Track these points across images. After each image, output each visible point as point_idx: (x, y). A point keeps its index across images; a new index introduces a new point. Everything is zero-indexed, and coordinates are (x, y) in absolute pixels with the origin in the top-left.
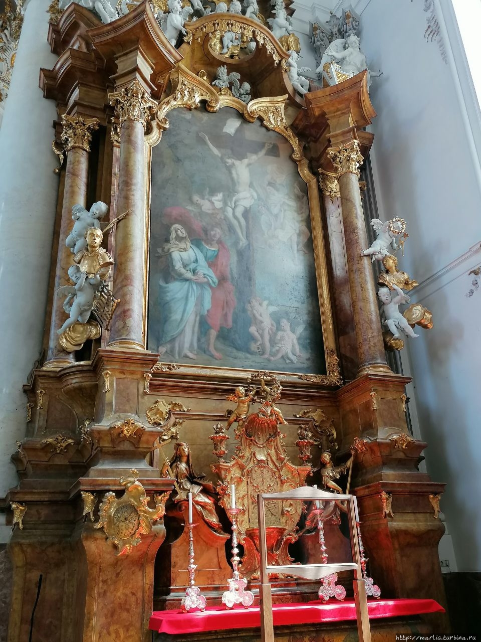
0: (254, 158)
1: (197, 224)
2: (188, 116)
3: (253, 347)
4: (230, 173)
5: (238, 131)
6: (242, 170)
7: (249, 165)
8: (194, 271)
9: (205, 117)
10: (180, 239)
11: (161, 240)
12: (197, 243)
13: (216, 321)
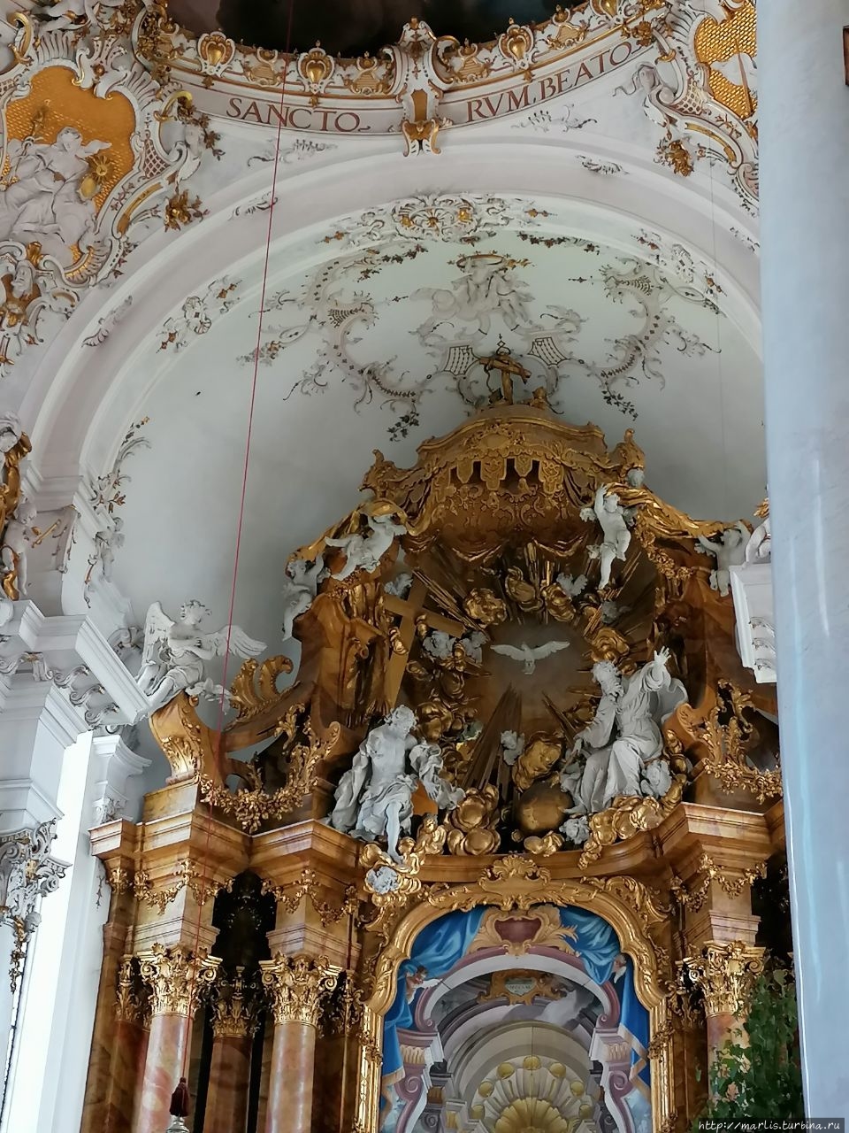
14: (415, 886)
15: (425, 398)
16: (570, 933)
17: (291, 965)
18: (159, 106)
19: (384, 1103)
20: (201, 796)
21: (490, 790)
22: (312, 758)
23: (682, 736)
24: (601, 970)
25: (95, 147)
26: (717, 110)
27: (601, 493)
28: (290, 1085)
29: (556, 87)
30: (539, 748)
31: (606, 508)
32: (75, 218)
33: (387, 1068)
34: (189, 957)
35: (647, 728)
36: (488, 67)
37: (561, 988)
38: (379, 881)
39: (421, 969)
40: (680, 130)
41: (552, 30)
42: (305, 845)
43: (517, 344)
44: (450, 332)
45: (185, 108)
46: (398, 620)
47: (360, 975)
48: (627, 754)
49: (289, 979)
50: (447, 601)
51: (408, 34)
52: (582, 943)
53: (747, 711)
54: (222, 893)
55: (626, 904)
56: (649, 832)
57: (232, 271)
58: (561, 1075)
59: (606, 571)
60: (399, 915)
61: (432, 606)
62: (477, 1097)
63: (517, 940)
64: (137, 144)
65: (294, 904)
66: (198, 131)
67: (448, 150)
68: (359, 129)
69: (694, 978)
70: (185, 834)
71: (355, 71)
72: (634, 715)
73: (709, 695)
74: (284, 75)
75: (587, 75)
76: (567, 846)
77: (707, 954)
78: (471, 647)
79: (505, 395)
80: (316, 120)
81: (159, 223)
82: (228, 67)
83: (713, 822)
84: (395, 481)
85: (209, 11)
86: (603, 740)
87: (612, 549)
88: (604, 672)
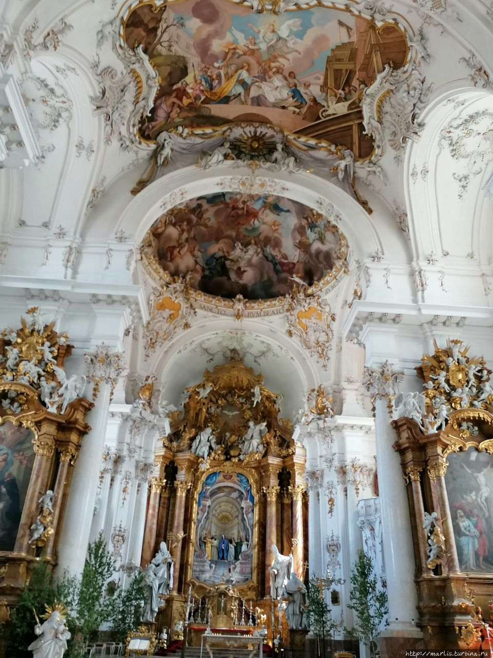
0: (485, 471)
1: (467, 509)
2: (455, 455)
4: (477, 480)
5: (477, 458)
6: (481, 478)
7: (484, 475)
8: (469, 531)
9: (461, 454)
10: (461, 517)
11: (454, 518)
12: (468, 517)
13: (481, 553)
14: (208, 467)
15: (216, 356)
16: (238, 479)
17: (182, 483)
18: (187, 306)
19: (198, 513)
20: (164, 443)
21: (223, 446)
22: (187, 436)
23: (266, 440)
24: (245, 487)
25: (172, 312)
26: (299, 327)
27: (256, 387)
28: (180, 509)
29: (267, 314)
30: (233, 436)
31: (257, 390)
32: (165, 326)
33: (199, 506)
34: (161, 479)
35: (259, 437)
36: (254, 307)
37: (235, 490)
38: (202, 466)
39: (207, 484)
40: (292, 328)
41: (268, 303)
42: (188, 457)
43: (238, 348)
44: (225, 344)
45: (191, 306)
46: (204, 404)
47: (195, 486)
48: (255, 442)
49: (181, 486)
50: (214, 399)
51: (238, 296)
52: (241, 481)
53: (280, 436)
54: (167, 465)
55: (251, 474)
56: (259, 460)
57: (194, 339)
58: (232, 508)
59: (255, 403)
60: (204, 472)
61: (211, 401)
62: (214, 511)
63: (227, 479)
64: (180, 312)
65: (182, 469)
66: (193, 311)
67: (243, 322)
68: (225, 314)
69: (265, 491)
70: (163, 454)
71: (226, 303)
72: (256, 435)
73: (272, 431)
74: (212, 301)
75: (274, 313)
76: (240, 460)
77: (268, 487)
78: (219, 410)
79: (234, 358)
80: (217, 311)
81: (181, 328)
82: (201, 298)
83: (273, 461)
84: (210, 376)
85: (196, 284)
86: (249, 438)
87: (257, 399)
88: (251, 424)
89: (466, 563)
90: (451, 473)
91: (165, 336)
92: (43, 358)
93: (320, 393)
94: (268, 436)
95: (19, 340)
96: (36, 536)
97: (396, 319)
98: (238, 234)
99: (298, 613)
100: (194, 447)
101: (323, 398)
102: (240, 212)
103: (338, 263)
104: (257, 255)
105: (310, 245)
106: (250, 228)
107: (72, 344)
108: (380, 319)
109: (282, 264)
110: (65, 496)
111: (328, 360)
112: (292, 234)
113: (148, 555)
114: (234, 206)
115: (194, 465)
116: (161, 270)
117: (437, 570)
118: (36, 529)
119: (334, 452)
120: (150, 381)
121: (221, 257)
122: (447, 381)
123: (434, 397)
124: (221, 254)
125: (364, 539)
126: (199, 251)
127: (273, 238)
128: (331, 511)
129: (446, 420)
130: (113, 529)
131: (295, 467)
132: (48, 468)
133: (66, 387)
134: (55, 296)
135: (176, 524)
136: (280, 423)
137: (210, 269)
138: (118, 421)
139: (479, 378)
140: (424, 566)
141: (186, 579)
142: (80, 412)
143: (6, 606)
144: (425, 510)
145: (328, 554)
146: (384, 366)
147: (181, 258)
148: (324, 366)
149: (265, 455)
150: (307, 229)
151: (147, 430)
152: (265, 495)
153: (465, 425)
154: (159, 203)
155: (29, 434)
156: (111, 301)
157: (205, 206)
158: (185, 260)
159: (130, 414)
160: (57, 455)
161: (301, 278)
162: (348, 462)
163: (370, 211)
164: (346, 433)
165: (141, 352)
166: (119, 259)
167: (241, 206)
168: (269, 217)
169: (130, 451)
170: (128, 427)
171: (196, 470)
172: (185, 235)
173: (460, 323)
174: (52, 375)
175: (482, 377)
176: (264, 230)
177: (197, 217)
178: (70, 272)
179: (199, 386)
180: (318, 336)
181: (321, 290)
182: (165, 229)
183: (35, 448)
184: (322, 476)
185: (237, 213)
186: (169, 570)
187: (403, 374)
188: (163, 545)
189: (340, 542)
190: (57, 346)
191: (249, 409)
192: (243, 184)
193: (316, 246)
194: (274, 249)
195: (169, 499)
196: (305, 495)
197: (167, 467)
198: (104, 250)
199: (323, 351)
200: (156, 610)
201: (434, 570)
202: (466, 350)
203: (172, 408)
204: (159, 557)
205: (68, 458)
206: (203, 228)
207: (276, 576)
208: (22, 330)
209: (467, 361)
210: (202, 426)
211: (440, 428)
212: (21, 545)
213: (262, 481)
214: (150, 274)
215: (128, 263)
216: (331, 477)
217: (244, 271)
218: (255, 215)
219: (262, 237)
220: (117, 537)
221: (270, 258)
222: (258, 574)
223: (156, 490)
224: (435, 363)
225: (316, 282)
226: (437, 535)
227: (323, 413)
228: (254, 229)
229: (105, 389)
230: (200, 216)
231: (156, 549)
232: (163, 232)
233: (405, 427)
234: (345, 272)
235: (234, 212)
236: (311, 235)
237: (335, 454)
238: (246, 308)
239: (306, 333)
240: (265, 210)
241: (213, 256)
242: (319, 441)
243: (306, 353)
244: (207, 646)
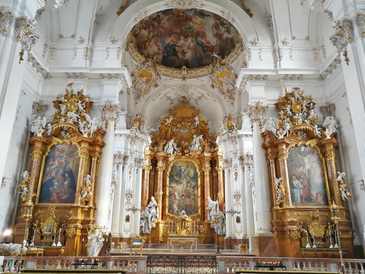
0: (308, 156)
1: (298, 175)
2: (293, 149)
3: (312, 201)
4: (303, 161)
5: (304, 149)
6: (306, 160)
7: (308, 158)
8: (298, 186)
9: (296, 148)
10: (295, 179)
11: (291, 180)
12: (298, 180)
13: (304, 196)
14: (173, 159)
15: (174, 101)
17: (160, 167)
18: (155, 74)
20: (150, 148)
21: (181, 148)
22: (162, 144)
23: (203, 144)
25: (147, 78)
26: (218, 82)
27: (197, 117)
28: (160, 180)
29: (200, 76)
30: (186, 143)
31: (197, 119)
32: (144, 86)
34: (149, 166)
35: (199, 143)
36: (192, 73)
38: (170, 159)
40: (214, 83)
41: (200, 70)
42: (162, 155)
43: (186, 96)
44: (178, 94)
45: (158, 74)
46: (170, 127)
47: (167, 168)
48: (197, 146)
49: (160, 169)
50: (175, 125)
51: (183, 67)
53: (210, 141)
55: (196, 162)
56: (199, 155)
57: (161, 93)
59: (196, 125)
60: (171, 162)
61: (173, 125)
64: (152, 78)
65: (160, 161)
66: (159, 77)
67: (187, 81)
68: (177, 78)
69: (203, 170)
70: (149, 153)
71: (177, 71)
72: (197, 142)
73: (206, 140)
74: (169, 71)
75: (203, 75)
76: (190, 155)
77: (205, 168)
78: (177, 130)
79: (184, 102)
80: (172, 76)
81: (153, 87)
82: (162, 69)
83: (207, 154)
84: (172, 112)
85: (160, 61)
86: (194, 144)
87: (197, 123)
88: (195, 136)
89: (296, 201)
90: (291, 158)
91: (145, 92)
92: (78, 109)
93: (230, 118)
94: (204, 142)
95: (66, 101)
96: (84, 196)
97: (265, 78)
98: (181, 31)
99: (221, 227)
100: (165, 150)
101: (231, 121)
102: (182, 18)
103: (238, 45)
104: (193, 43)
105: (222, 35)
106: (188, 27)
107: (92, 101)
108: (256, 78)
109: (207, 47)
110: (96, 177)
111: (234, 100)
112: (212, 29)
113: (146, 203)
114: (178, 14)
115: (166, 159)
116: (140, 55)
117: (281, 205)
118: (84, 193)
119: (237, 149)
120: (138, 117)
121: (173, 45)
122: (291, 110)
123: (284, 119)
124: (172, 43)
125: (253, 191)
126: (160, 42)
127: (201, 32)
128: (236, 179)
129: (289, 131)
130: (126, 191)
131: (219, 158)
132: (87, 164)
133: (91, 124)
134: (81, 76)
135: (158, 188)
136: (210, 135)
137: (167, 52)
138: (123, 138)
139: (308, 108)
140: (275, 203)
141: (165, 214)
142: (99, 136)
143: (73, 228)
144: (277, 177)
145: (235, 200)
146: (258, 103)
147: (150, 47)
148: (232, 104)
149: (203, 151)
150: (220, 25)
151: (139, 142)
152: (203, 172)
153: (299, 133)
154: (133, 19)
155: (76, 148)
156: (110, 77)
157: (162, 16)
158: (153, 48)
159: (129, 134)
160: (91, 157)
161: (218, 54)
162: (245, 153)
163: (251, 15)
164: (243, 139)
165: (132, 101)
166: (113, 53)
167: (182, 14)
168: (198, 20)
169: (131, 153)
170: (130, 141)
171: (168, 161)
172: (152, 34)
173: (300, 78)
174: (84, 118)
175: (310, 107)
176: (196, 27)
177: (157, 23)
178: (88, 62)
179: (166, 118)
180: (228, 87)
181: (229, 61)
182: (140, 31)
183: (80, 155)
184: (231, 162)
185: (180, 19)
186: (156, 210)
187: (268, 107)
188: (153, 198)
189: (241, 193)
190: (85, 103)
191: (194, 128)
192: (179, 4)
193: (226, 35)
194: (202, 38)
195: (154, 176)
196: (223, 171)
197: (152, 160)
198: (105, 48)
199: (231, 95)
200: (151, 228)
201: (279, 205)
202: (302, 93)
203: (153, 130)
204: (151, 204)
205: (96, 159)
206: (161, 29)
207: (210, 211)
208: (67, 95)
209: (303, 99)
210: (169, 138)
211: (285, 135)
212: (77, 200)
213: (201, 165)
214: (133, 58)
215: (118, 55)
216: (236, 162)
217: (186, 52)
218: (189, 19)
219: (195, 32)
220: (128, 195)
221: (200, 44)
222: (201, 210)
223: (147, 172)
224: (285, 101)
225: (226, 57)
226: (281, 189)
227: (232, 129)
228: (190, 28)
229: (111, 124)
230: (159, 22)
231: (150, 200)
232: (139, 33)
233: (268, 136)
234: (241, 50)
235: (178, 18)
236: (222, 29)
237: (238, 150)
238: (188, 73)
239: (222, 86)
240: (195, 16)
241: (168, 45)
242: (230, 144)
243: (222, 97)
244: (170, 243)
